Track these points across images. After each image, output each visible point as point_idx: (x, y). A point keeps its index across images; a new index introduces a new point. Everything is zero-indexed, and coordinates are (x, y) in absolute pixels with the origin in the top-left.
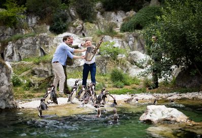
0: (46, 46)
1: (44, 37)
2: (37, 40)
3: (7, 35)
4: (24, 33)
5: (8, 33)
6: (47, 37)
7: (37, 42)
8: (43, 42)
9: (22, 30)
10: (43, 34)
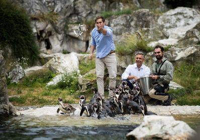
0: (145, 29)
1: (144, 14)
2: (132, 20)
3: (97, 12)
4: (121, 9)
5: (99, 10)
6: (149, 15)
7: (133, 24)
8: (141, 23)
9: (119, 5)
10: (143, 10)
